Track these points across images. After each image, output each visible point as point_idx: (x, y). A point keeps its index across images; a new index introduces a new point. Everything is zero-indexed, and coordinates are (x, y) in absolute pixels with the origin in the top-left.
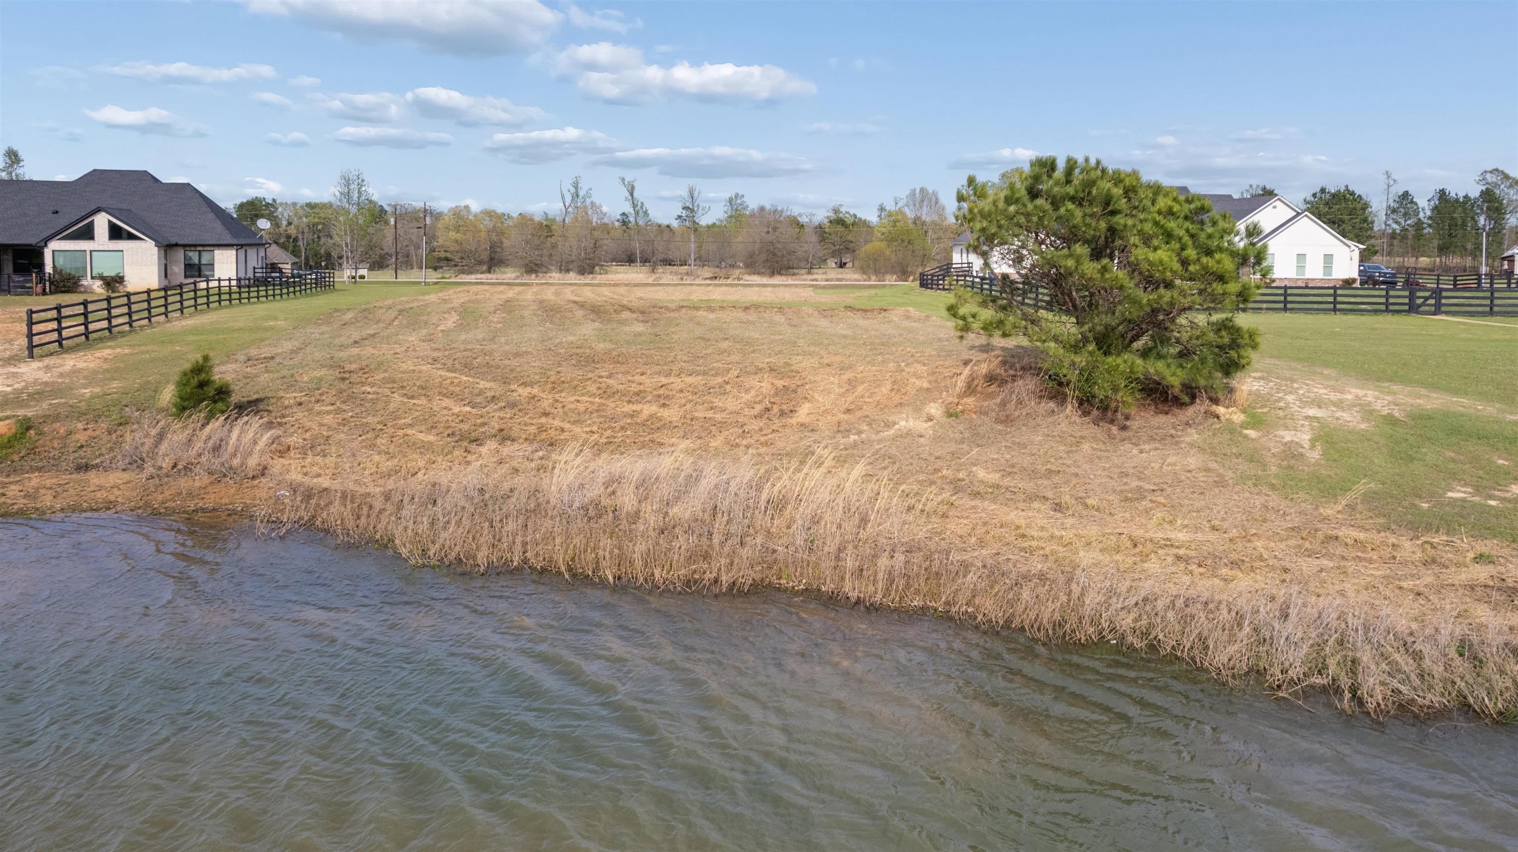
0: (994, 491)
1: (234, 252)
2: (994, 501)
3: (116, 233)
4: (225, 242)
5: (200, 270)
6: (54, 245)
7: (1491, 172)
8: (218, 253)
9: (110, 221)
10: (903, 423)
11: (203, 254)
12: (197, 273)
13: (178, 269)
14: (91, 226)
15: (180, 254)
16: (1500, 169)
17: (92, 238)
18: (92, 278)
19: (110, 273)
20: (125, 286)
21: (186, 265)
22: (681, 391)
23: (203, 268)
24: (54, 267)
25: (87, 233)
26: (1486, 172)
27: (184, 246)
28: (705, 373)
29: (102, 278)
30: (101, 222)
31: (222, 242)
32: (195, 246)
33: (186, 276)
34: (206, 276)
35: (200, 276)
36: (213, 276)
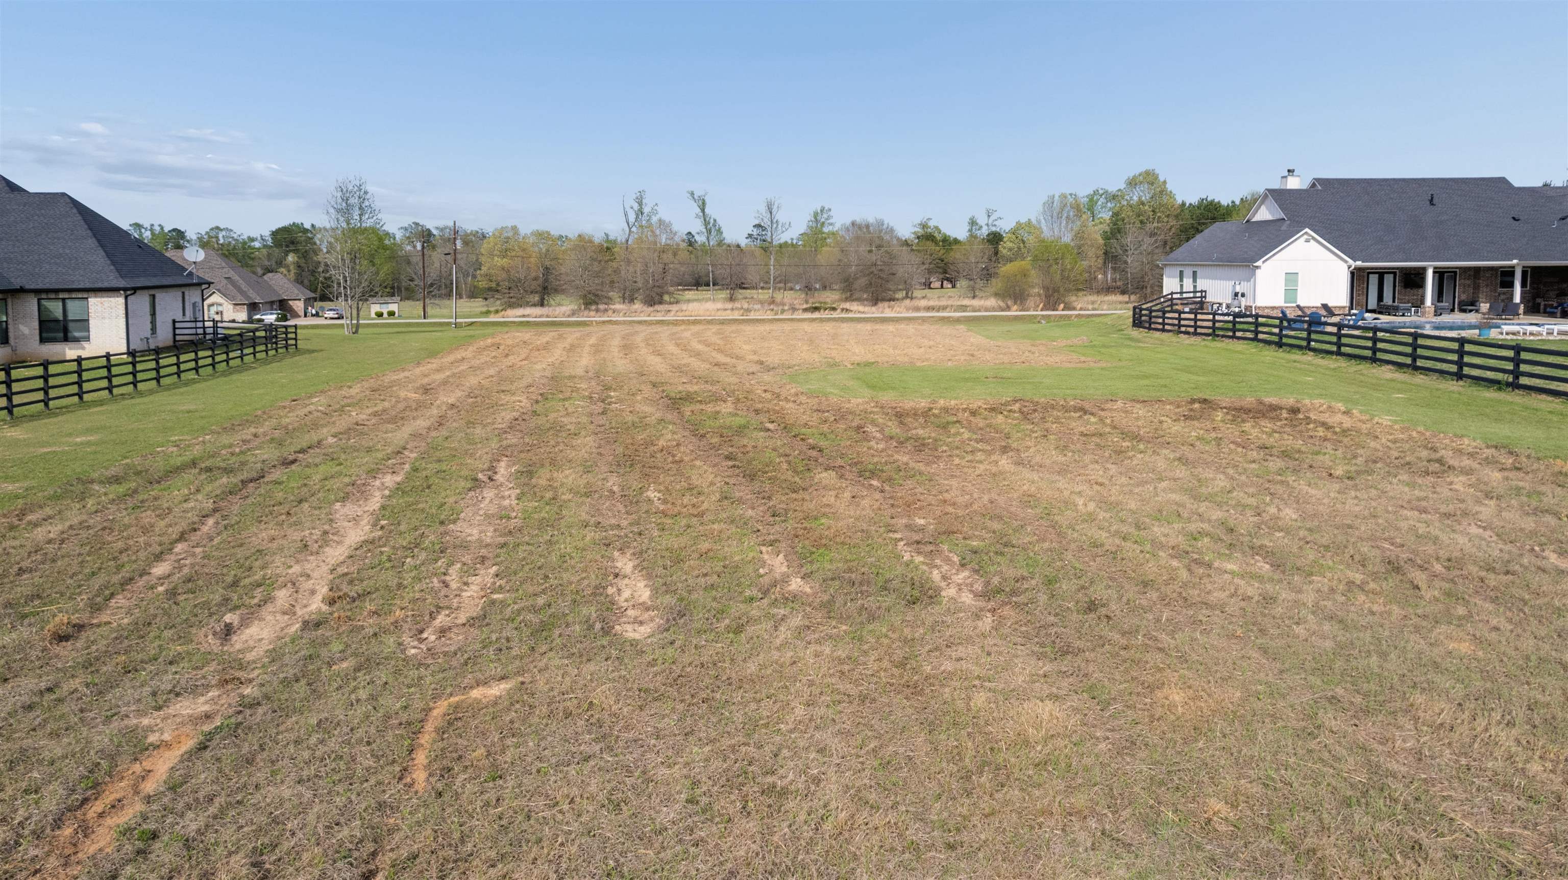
1: (121, 300)
4: (106, 285)
5: (66, 330)
8: (95, 303)
11: (70, 304)
12: (61, 335)
13: (28, 329)
15: (30, 305)
21: (41, 322)
23: (71, 326)
27: (37, 292)
31: (99, 285)
32: (57, 291)
33: (42, 340)
34: (77, 340)
35: (66, 339)
36: (88, 339)
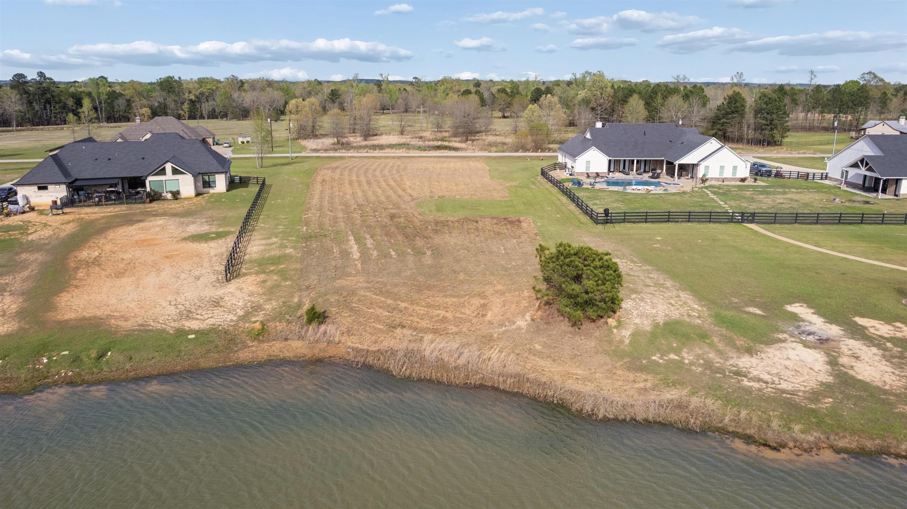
0: (539, 354)
1: (224, 175)
2: (539, 357)
3: (175, 172)
4: (220, 171)
5: (209, 184)
6: (150, 178)
7: (867, 74)
8: (217, 176)
9: (172, 167)
10: (518, 322)
11: (210, 177)
12: (208, 186)
13: (200, 184)
14: (164, 169)
15: (200, 177)
16: (872, 72)
17: (165, 174)
18: (166, 192)
19: (174, 190)
20: (180, 195)
21: (203, 182)
22: (451, 305)
23: (211, 183)
24: (151, 189)
25: (163, 172)
26: (864, 73)
27: (202, 174)
28: (458, 296)
29: (171, 192)
30: (169, 167)
31: (218, 171)
32: (207, 173)
33: (204, 187)
34: (212, 187)
35: (210, 187)
36: (215, 187)
